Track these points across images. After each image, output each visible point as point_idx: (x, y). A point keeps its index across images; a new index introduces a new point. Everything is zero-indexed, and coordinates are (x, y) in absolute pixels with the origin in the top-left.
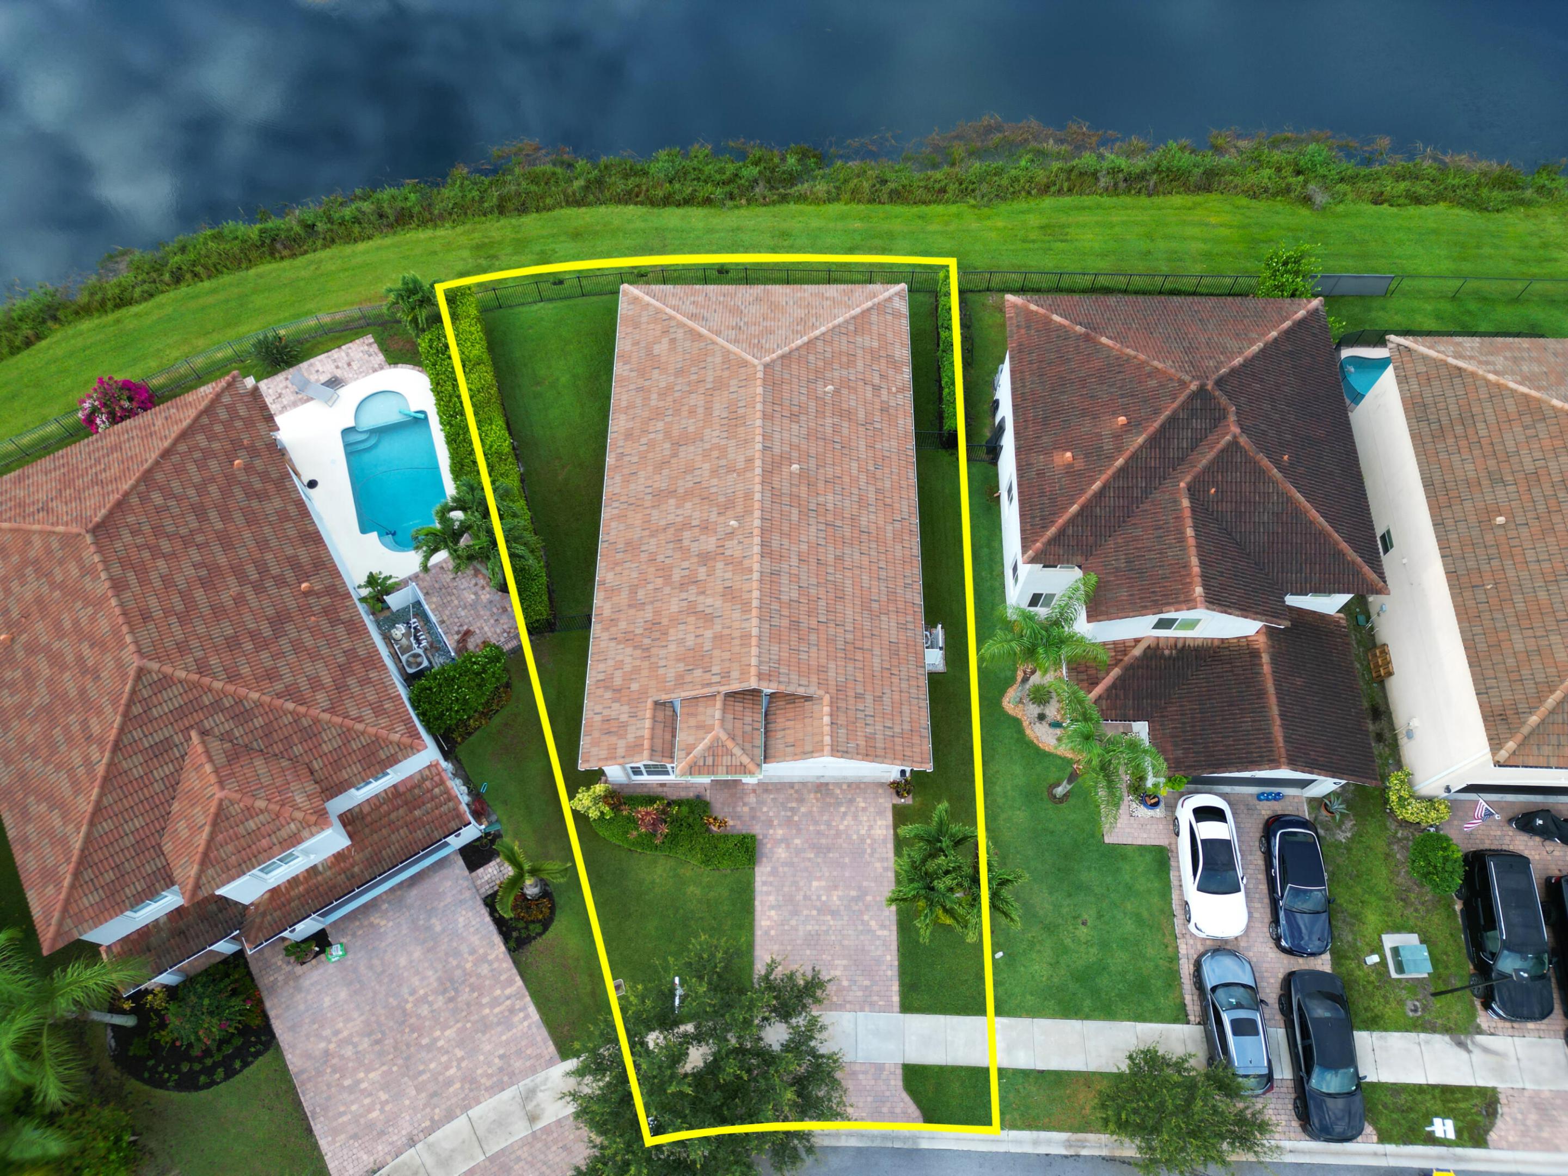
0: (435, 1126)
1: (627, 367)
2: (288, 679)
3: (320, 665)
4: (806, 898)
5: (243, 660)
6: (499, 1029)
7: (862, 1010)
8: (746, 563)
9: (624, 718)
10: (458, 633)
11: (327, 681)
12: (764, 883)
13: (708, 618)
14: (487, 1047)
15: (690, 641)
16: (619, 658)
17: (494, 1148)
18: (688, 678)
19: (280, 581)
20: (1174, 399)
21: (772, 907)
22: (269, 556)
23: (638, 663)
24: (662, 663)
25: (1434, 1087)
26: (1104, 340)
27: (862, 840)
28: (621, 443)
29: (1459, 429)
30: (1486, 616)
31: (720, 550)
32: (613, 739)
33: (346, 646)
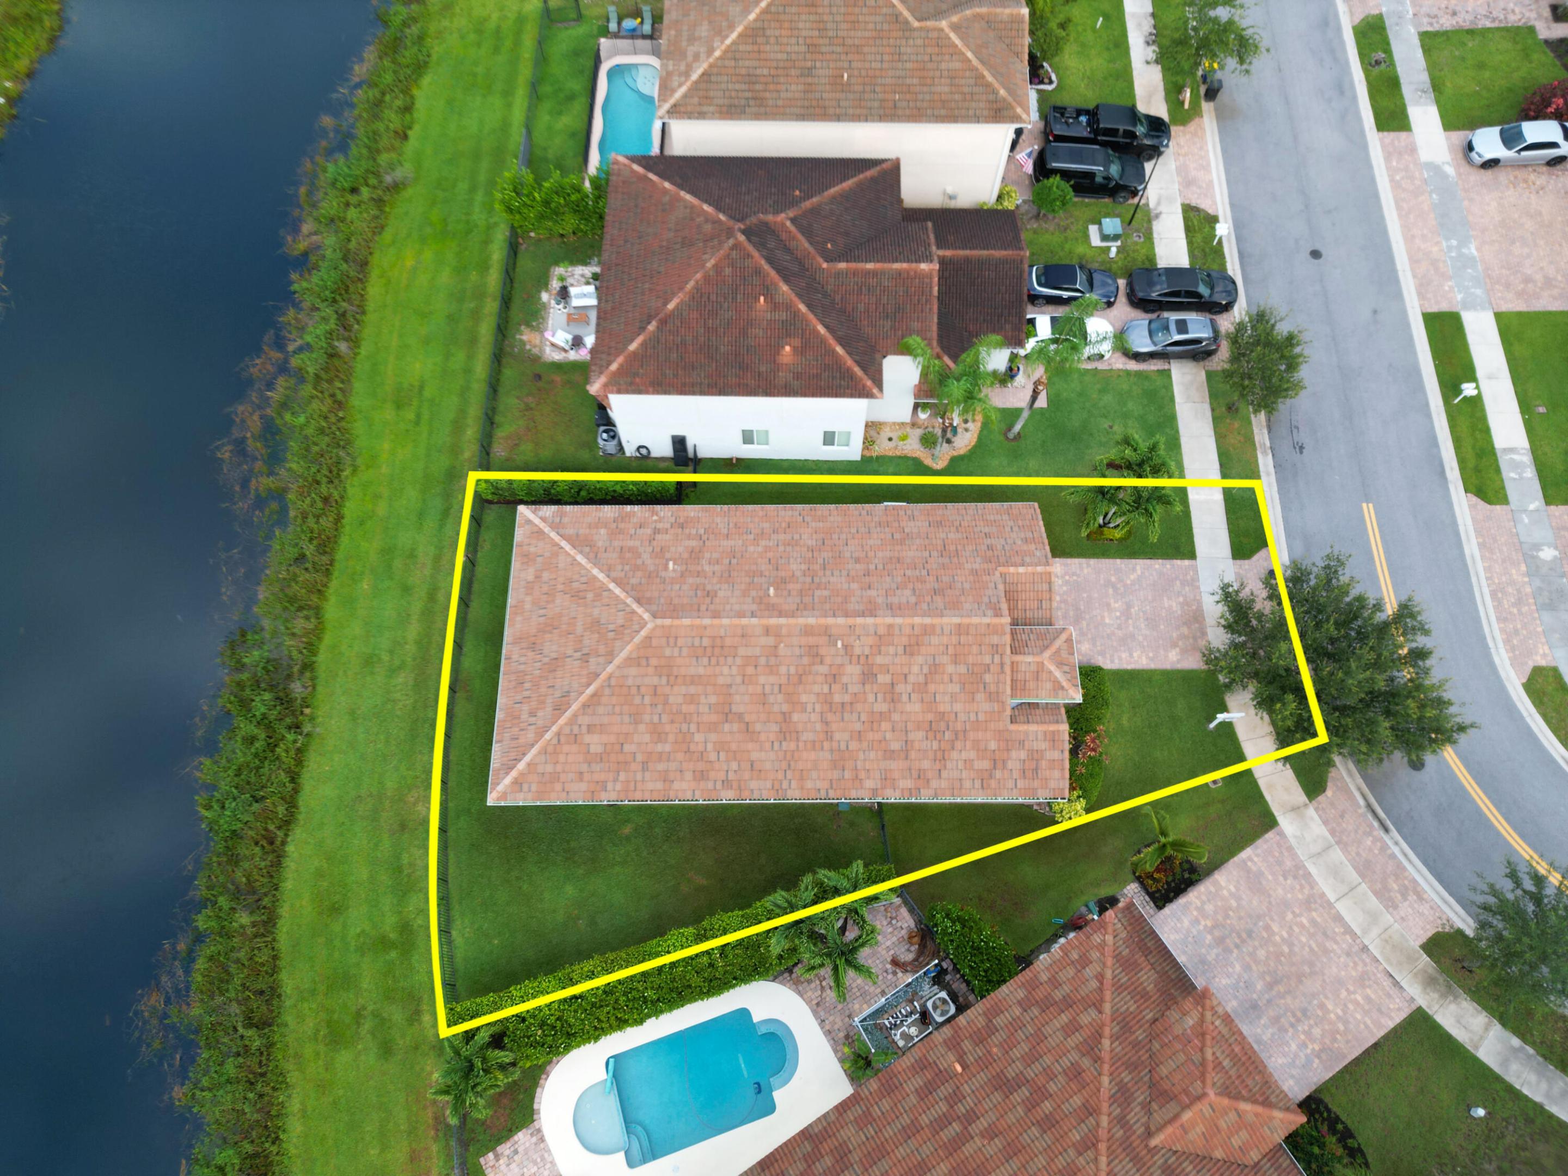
0: (1349, 931)
1: (610, 786)
2: (1074, 1056)
3: (1048, 1030)
4: (1119, 628)
5: (1066, 1107)
6: (1264, 882)
7: (1198, 588)
8: (881, 631)
9: (1023, 755)
10: (895, 973)
11: (1064, 1018)
12: (1112, 662)
13: (935, 668)
14: (1280, 891)
15: (956, 688)
16: (961, 765)
17: (1354, 876)
18: (993, 688)
19: (955, 1098)
20: (749, 256)
21: (1131, 655)
22: (924, 1120)
23: (969, 744)
24: (973, 717)
25: (1187, 236)
26: (671, 306)
27: (1067, 582)
28: (710, 785)
29: (758, 87)
30: (918, 104)
31: (862, 660)
32: (1044, 764)
33: (1017, 1011)
